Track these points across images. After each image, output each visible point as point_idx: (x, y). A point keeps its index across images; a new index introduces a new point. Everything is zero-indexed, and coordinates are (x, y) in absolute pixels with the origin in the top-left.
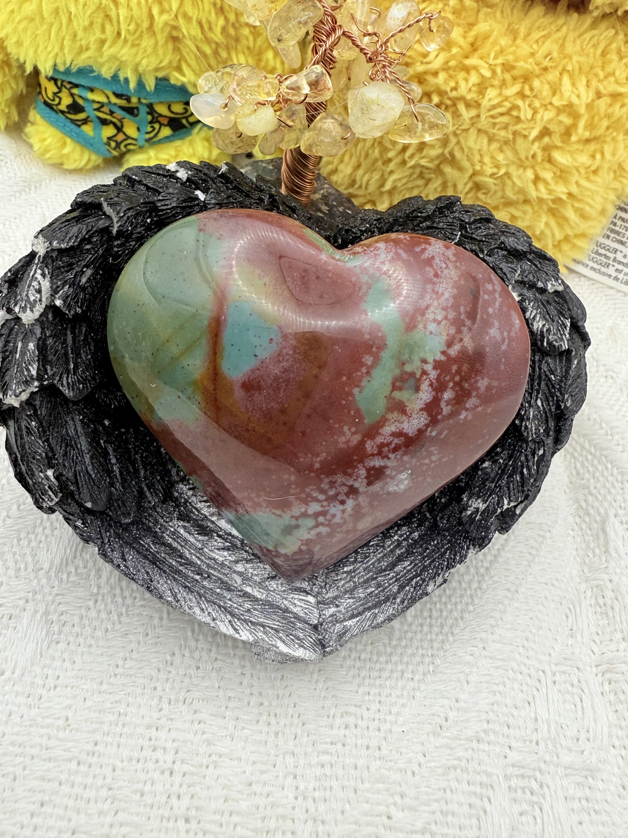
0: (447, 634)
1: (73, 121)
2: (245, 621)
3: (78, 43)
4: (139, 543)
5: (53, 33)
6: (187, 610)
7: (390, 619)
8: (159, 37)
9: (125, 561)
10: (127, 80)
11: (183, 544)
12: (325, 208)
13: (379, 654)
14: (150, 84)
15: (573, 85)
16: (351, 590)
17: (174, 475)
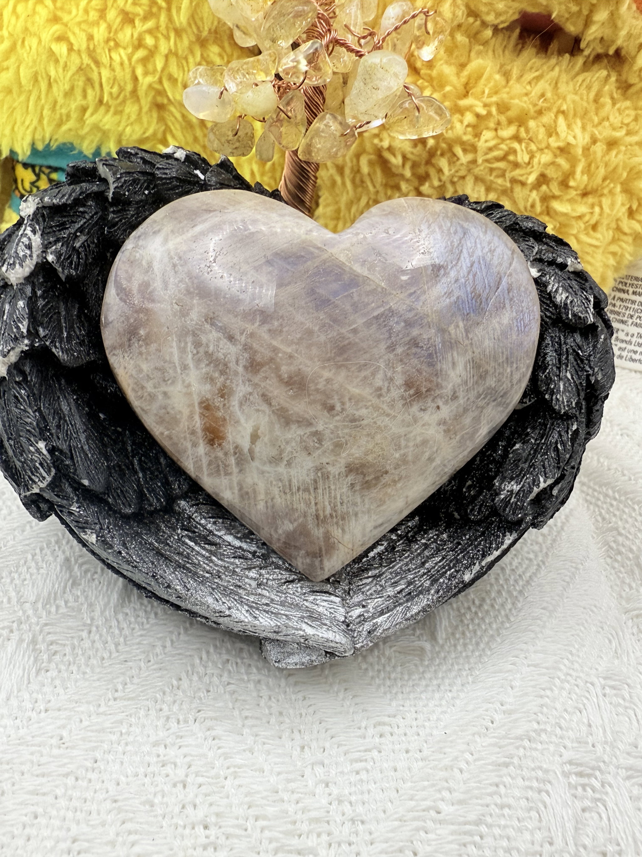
3: (59, 112)
5: (31, 104)
8: (143, 102)
15: (569, 126)
16: (378, 592)
17: (175, 487)
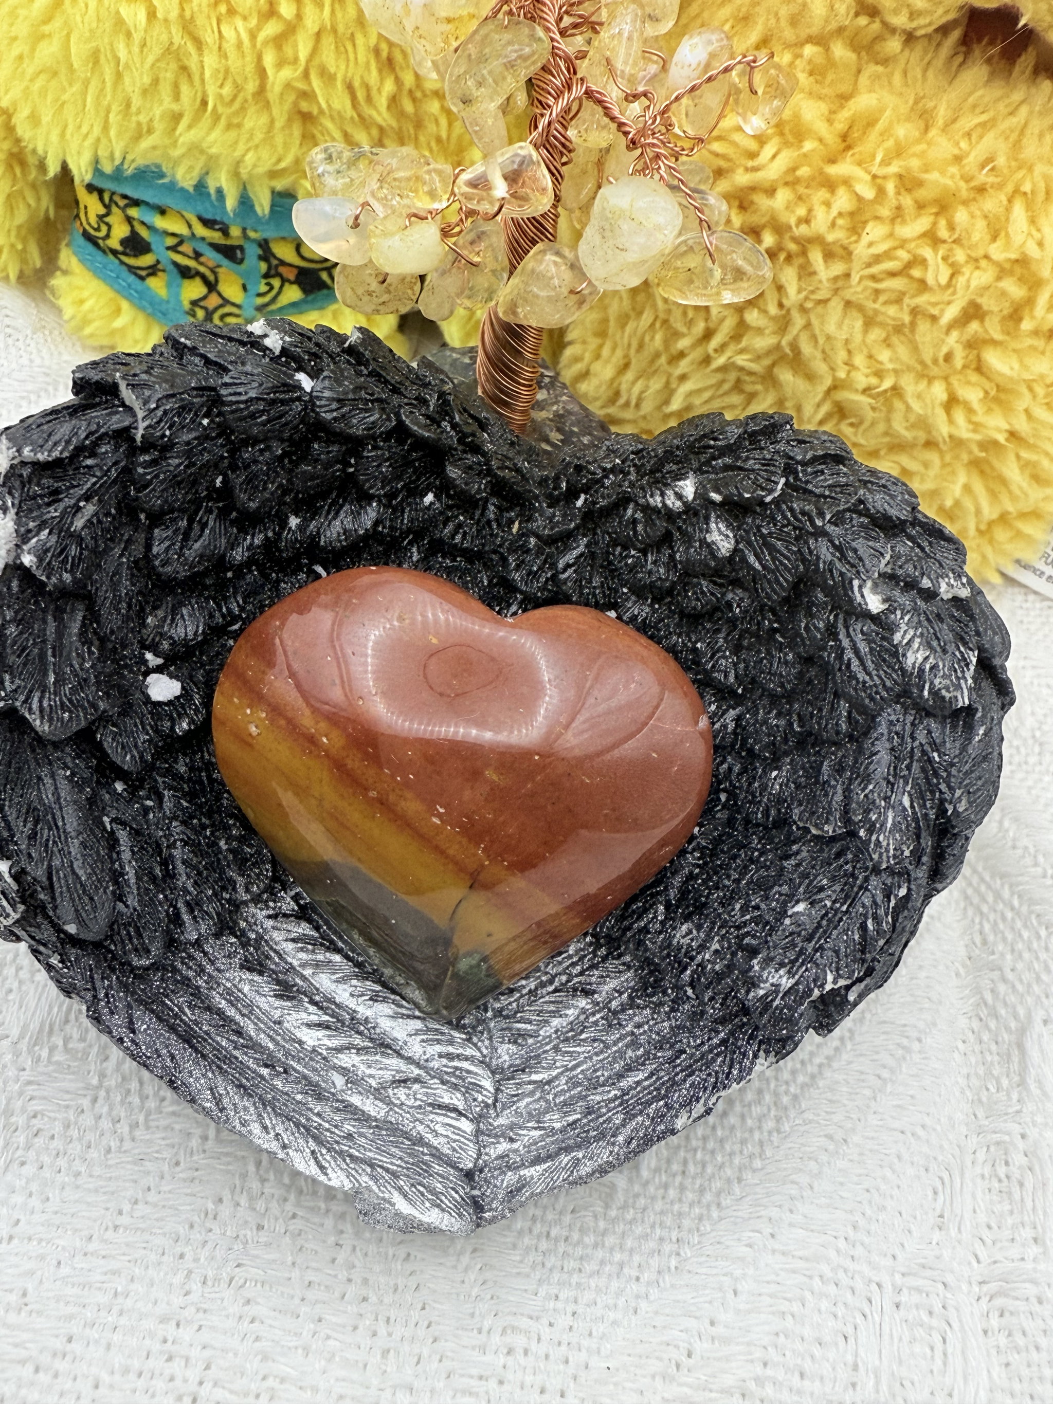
0: (708, 1206)
1: (131, 268)
2: (341, 1153)
3: (134, 119)
4: (163, 1003)
5: (89, 99)
6: (239, 1127)
7: (602, 1171)
8: (276, 112)
9: (133, 1032)
10: (220, 194)
11: (245, 1011)
12: (555, 437)
13: (582, 1231)
14: (263, 202)
15: (1033, 221)
16: (539, 1114)
17: (241, 889)
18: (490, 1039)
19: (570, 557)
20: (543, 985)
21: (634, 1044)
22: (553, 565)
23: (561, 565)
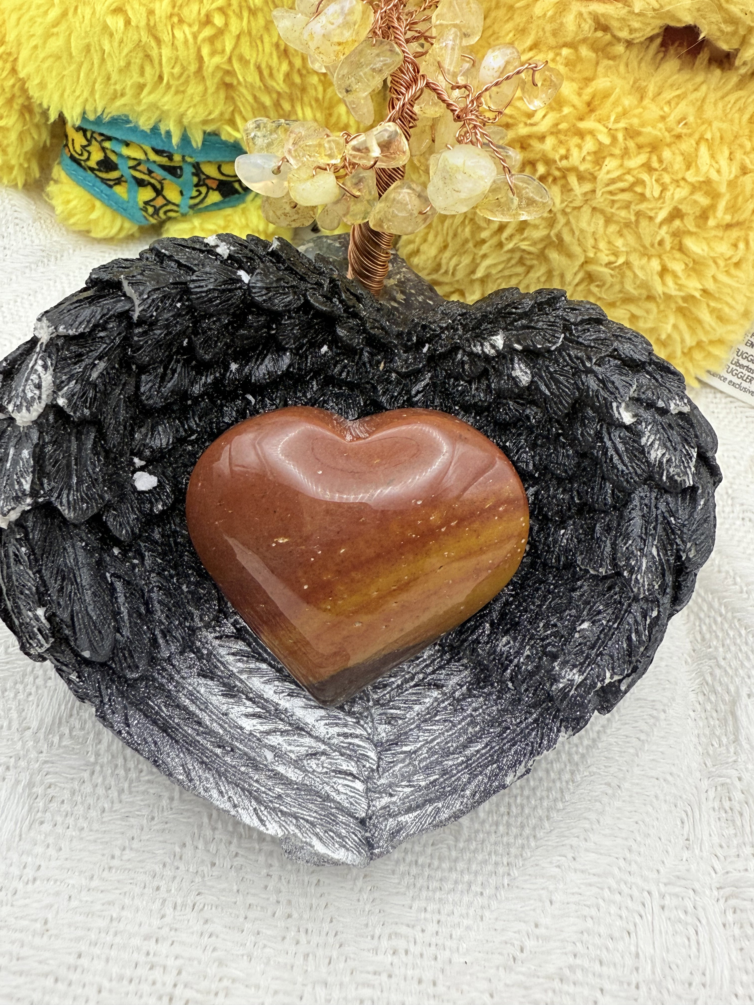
0: (528, 838)
1: (103, 180)
2: (274, 809)
3: (112, 87)
4: (147, 703)
5: (82, 75)
6: (203, 793)
7: (456, 816)
8: (208, 83)
9: (128, 726)
10: (168, 133)
11: (202, 707)
12: (400, 297)
13: (440, 859)
14: (197, 140)
15: (713, 157)
16: (409, 776)
17: (197, 620)
18: (372, 721)
19: (420, 386)
20: (406, 681)
21: (473, 723)
22: (408, 392)
23: (413, 392)
